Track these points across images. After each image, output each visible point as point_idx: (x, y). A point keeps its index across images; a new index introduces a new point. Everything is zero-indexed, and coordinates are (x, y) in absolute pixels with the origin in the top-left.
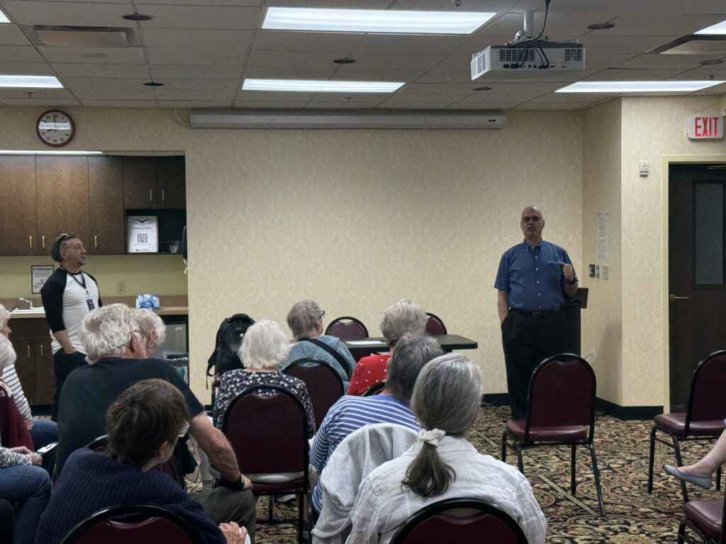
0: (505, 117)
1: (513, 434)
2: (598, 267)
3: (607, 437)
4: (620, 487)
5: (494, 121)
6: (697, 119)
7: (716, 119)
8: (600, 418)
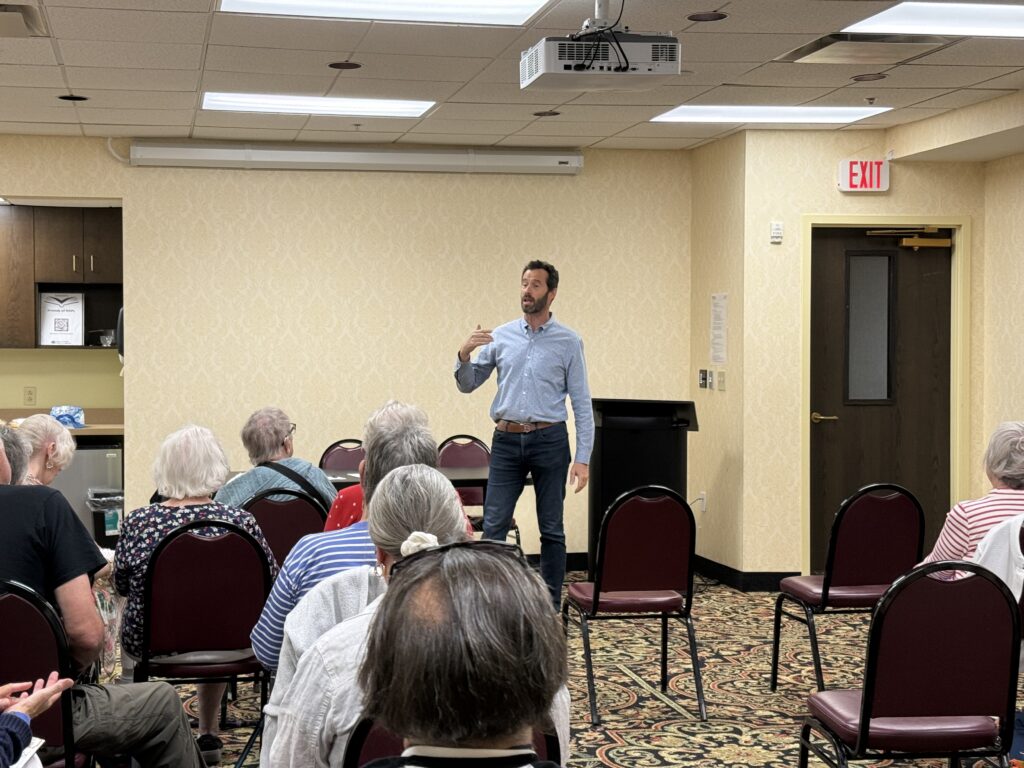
0: (582, 158)
1: (578, 604)
2: (711, 373)
3: (719, 613)
4: (732, 682)
5: (566, 163)
6: (852, 163)
7: (879, 164)
8: (712, 588)
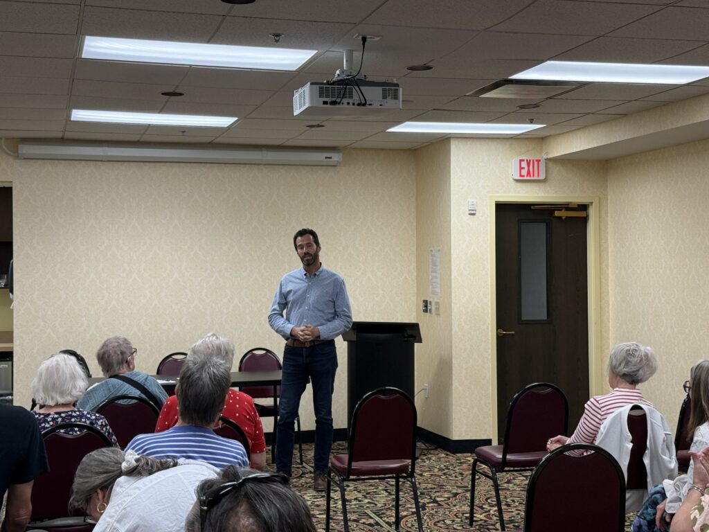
0: (341, 154)
1: (337, 470)
2: (430, 302)
3: (436, 470)
4: (443, 521)
5: (330, 158)
6: (521, 161)
7: (538, 161)
8: (432, 451)
